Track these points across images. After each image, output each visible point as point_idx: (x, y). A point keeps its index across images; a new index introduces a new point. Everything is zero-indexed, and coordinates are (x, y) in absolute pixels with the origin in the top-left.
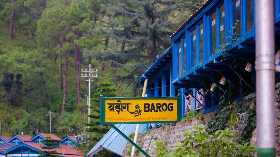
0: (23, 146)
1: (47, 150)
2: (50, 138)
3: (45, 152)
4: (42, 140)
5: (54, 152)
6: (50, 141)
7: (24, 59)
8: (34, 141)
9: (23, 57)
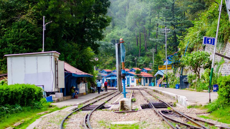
0: (127, 73)
1: (137, 74)
2: (138, 70)
3: (137, 75)
4: (134, 70)
5: (140, 75)
6: (138, 71)
7: (121, 33)
8: (131, 71)
9: (120, 33)
